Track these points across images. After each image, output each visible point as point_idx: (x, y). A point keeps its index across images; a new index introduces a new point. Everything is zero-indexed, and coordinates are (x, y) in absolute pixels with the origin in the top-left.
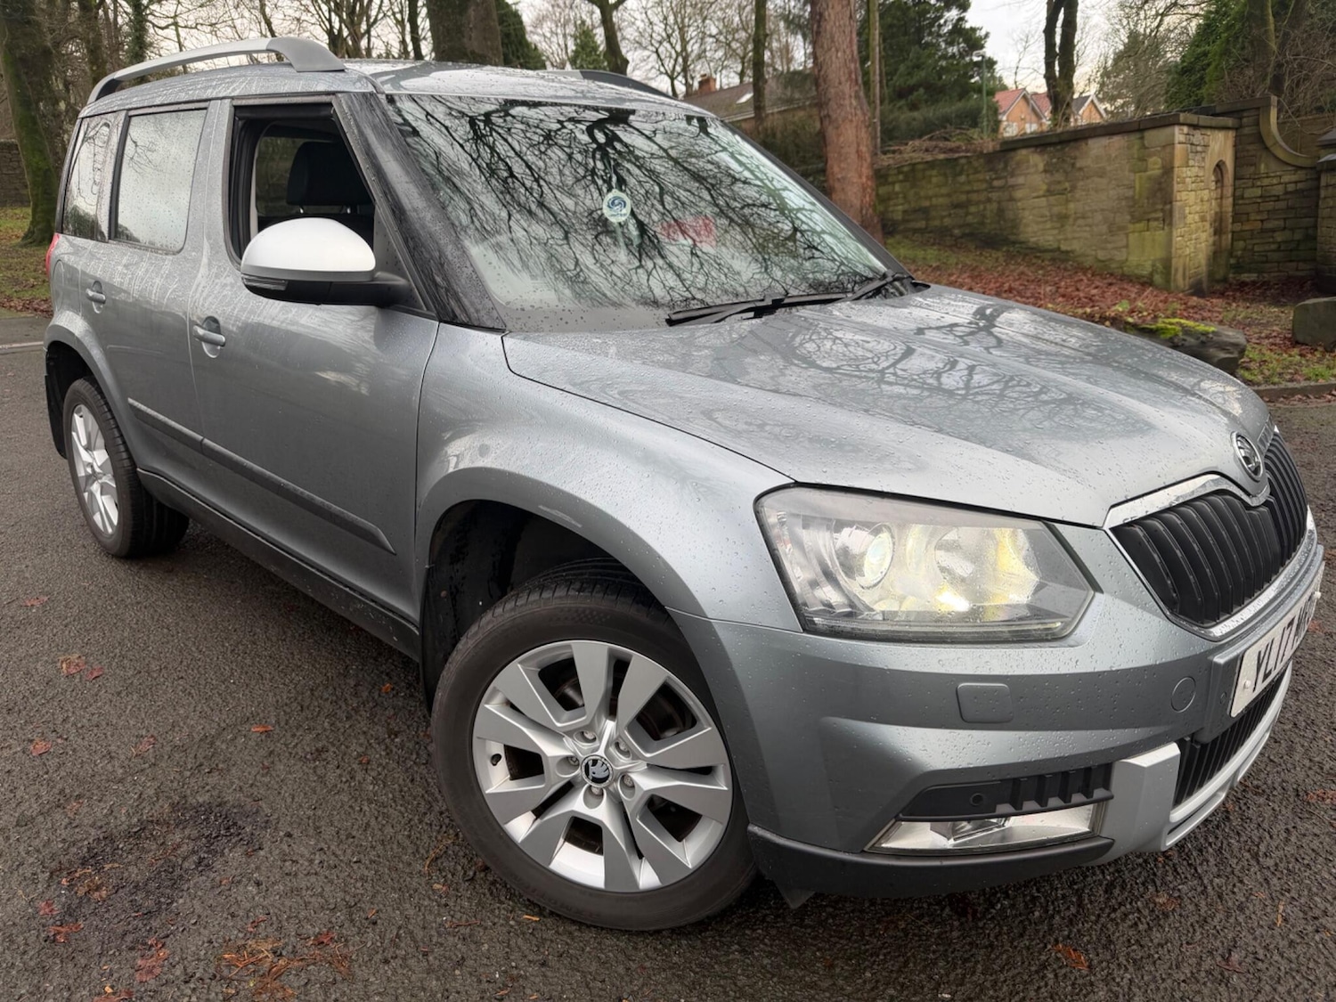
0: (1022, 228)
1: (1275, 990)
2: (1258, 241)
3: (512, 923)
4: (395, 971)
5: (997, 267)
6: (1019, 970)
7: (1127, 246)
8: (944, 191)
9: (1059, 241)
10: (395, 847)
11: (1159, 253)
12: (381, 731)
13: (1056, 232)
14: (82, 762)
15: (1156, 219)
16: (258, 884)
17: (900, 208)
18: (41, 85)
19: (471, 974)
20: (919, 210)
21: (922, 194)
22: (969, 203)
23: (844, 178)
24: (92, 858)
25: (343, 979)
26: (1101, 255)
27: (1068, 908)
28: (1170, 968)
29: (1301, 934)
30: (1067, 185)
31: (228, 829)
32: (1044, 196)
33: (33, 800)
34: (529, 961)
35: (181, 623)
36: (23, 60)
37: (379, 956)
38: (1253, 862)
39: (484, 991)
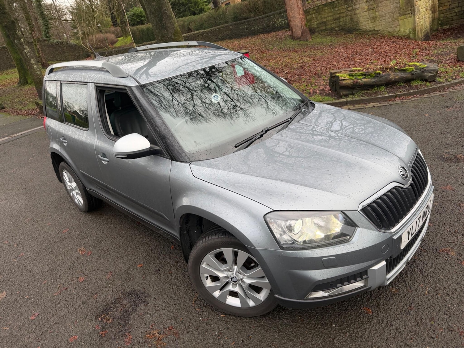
0: (360, 24)
1: (423, 314)
2: (448, 13)
3: (218, 318)
4: (190, 335)
5: (352, 42)
6: (353, 316)
7: (399, 25)
8: (330, 14)
9: (374, 27)
10: (184, 298)
11: (411, 26)
12: (173, 262)
13: (373, 24)
14: (94, 283)
15: (409, 14)
16: (150, 314)
17: (315, 23)
18: (14, 34)
19: (210, 333)
20: (323, 23)
21: (323, 17)
22: (340, 17)
23: (294, 16)
24: (104, 311)
25: (178, 339)
26: (390, 30)
27: (368, 296)
28: (395, 311)
29: (432, 296)
30: (375, 5)
31: (138, 298)
32: (367, 11)
33: (84, 296)
34: (224, 328)
35: (109, 233)
36: (6, 27)
37: (185, 331)
38: (421, 275)
39: (214, 338)
